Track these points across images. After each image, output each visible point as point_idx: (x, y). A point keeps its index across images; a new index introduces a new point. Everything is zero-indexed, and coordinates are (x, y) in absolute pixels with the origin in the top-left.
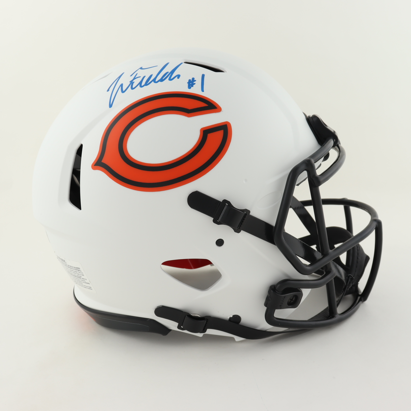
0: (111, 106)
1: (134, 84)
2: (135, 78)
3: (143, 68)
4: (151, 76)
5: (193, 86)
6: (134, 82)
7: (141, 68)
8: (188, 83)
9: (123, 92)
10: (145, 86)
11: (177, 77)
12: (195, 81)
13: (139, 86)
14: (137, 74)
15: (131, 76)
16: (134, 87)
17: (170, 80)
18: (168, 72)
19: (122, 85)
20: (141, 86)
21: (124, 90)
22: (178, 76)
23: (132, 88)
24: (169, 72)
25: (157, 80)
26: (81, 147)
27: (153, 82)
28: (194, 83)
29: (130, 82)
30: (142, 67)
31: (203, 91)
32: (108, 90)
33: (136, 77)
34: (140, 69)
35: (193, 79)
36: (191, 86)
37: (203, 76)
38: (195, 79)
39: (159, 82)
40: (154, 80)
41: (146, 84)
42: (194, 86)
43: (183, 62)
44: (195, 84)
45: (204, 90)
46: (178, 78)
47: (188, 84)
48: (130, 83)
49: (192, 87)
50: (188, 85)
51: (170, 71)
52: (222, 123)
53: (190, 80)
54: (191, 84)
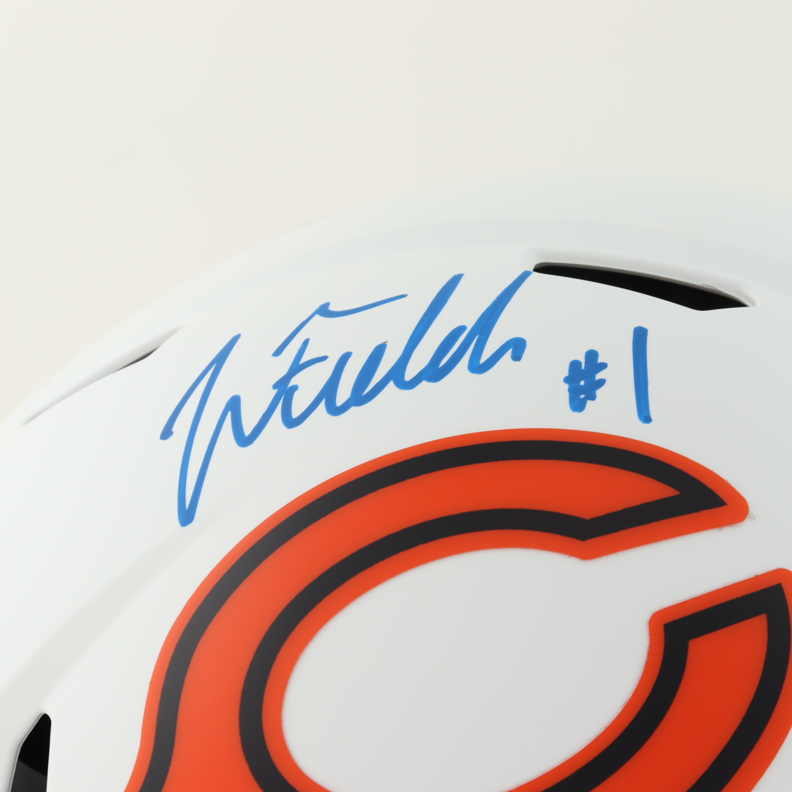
0: (187, 515)
1: (296, 395)
2: (297, 367)
3: (332, 308)
4: (378, 352)
5: (593, 398)
6: (295, 388)
7: (324, 311)
8: (566, 380)
9: (244, 440)
10: (353, 410)
11: (509, 353)
12: (604, 366)
13: (322, 405)
14: (306, 342)
15: (278, 352)
16: (296, 413)
17: (478, 368)
18: (461, 329)
19: (234, 406)
20: (335, 410)
21: (248, 430)
22: (517, 347)
23: (290, 422)
24: (470, 326)
25: (409, 375)
26: (43, 726)
27: (391, 385)
28: (599, 376)
29: (275, 386)
30: (327, 304)
31: (646, 418)
32: (167, 433)
33: (304, 359)
34: (317, 316)
35: (592, 355)
36: (582, 396)
37: (640, 336)
38: (600, 360)
39: (424, 384)
40: (396, 375)
41: (359, 397)
42: (599, 392)
43: (531, 269)
44: (602, 382)
45: (653, 413)
46: (517, 357)
47: (566, 386)
48: (275, 391)
49: (589, 403)
50: (570, 390)
51: (470, 323)
52: (757, 577)
53: (575, 365)
54: (582, 383)
